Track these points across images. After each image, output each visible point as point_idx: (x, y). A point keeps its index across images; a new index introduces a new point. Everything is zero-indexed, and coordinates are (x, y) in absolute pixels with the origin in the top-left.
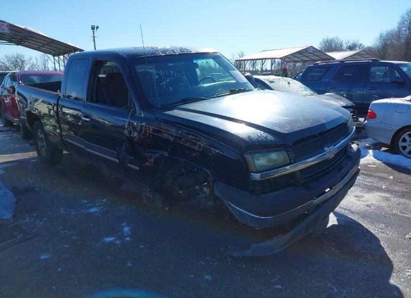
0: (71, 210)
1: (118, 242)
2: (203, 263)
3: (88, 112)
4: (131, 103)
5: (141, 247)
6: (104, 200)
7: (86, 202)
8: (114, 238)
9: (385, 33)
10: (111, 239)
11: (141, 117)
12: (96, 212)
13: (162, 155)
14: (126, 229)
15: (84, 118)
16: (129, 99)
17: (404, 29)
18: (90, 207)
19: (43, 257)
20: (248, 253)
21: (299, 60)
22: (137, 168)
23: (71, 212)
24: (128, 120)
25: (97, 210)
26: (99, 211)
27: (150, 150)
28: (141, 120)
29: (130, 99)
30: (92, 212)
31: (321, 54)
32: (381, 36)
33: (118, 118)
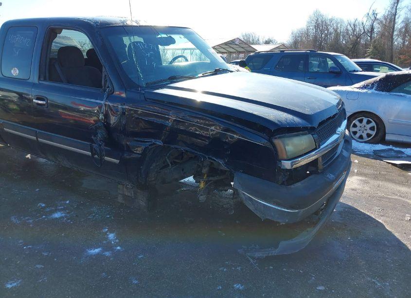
0: (26, 218)
1: (107, 254)
2: (225, 270)
3: (42, 93)
4: (106, 81)
5: (140, 257)
6: (68, 202)
7: (43, 205)
8: (100, 249)
9: (295, 31)
10: (97, 250)
11: (122, 98)
12: (62, 217)
13: (154, 144)
14: (111, 236)
15: (36, 101)
16: (103, 76)
17: (311, 28)
18: (52, 212)
19: (9, 286)
20: (275, 252)
21: (226, 51)
22: (117, 161)
23: (28, 220)
24: (103, 102)
25: (63, 215)
26: (66, 216)
27: (135, 139)
28: (123, 101)
29: (106, 75)
30: (57, 218)
31: (247, 46)
32: (292, 33)
33: (88, 100)
